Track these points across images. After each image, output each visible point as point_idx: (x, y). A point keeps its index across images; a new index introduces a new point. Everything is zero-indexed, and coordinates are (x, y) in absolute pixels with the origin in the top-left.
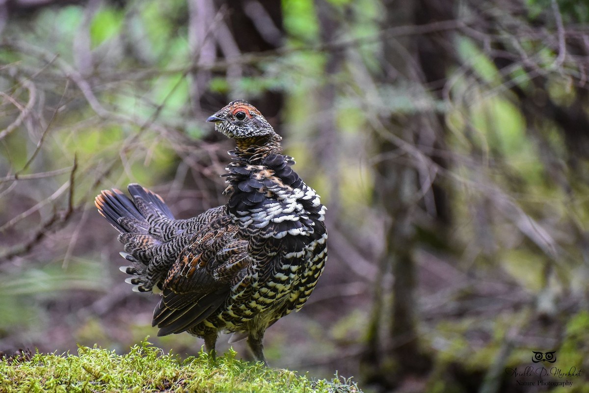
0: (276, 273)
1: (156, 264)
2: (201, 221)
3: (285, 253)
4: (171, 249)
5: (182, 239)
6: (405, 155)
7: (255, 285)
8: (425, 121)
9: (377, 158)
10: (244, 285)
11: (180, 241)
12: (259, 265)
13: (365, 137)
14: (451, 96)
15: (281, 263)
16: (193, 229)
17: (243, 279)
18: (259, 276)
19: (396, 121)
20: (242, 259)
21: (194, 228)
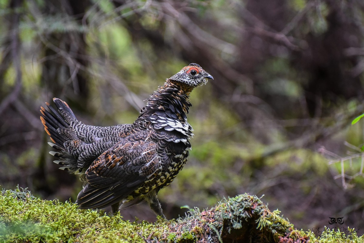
0: (169, 166)
1: (83, 157)
2: (113, 135)
3: (175, 154)
4: (93, 149)
5: (100, 144)
6: (61, 58)
7: (160, 174)
8: (72, 37)
9: (44, 59)
10: (155, 174)
11: (99, 145)
12: (163, 160)
13: (36, 46)
14: (87, 23)
15: (172, 160)
16: (107, 139)
17: (155, 171)
18: (163, 168)
19: (54, 37)
20: (154, 158)
21: (109, 138)
